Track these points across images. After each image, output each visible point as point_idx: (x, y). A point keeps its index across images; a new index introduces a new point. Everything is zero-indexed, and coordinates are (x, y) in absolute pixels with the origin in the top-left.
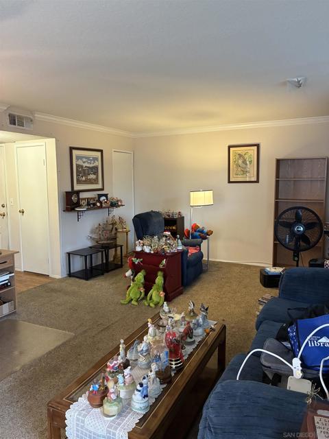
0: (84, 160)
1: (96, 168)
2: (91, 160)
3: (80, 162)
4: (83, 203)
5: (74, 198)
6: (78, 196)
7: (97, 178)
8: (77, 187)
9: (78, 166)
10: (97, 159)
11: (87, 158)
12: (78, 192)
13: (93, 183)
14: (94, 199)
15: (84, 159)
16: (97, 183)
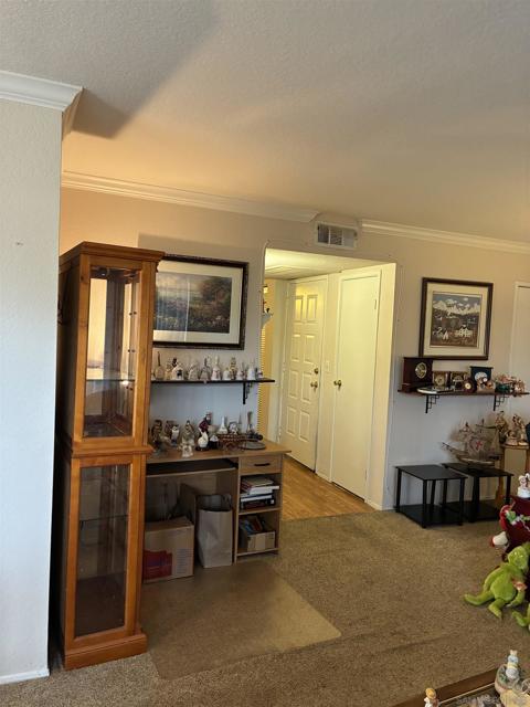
0: (451, 302)
1: (476, 317)
2: (465, 303)
3: (441, 306)
4: (440, 381)
5: (420, 371)
6: (429, 368)
7: (475, 337)
8: (429, 351)
9: (435, 313)
10: (478, 301)
11: (459, 299)
12: (429, 361)
13: (463, 345)
14: (461, 374)
15: (449, 300)
16: (474, 346)
